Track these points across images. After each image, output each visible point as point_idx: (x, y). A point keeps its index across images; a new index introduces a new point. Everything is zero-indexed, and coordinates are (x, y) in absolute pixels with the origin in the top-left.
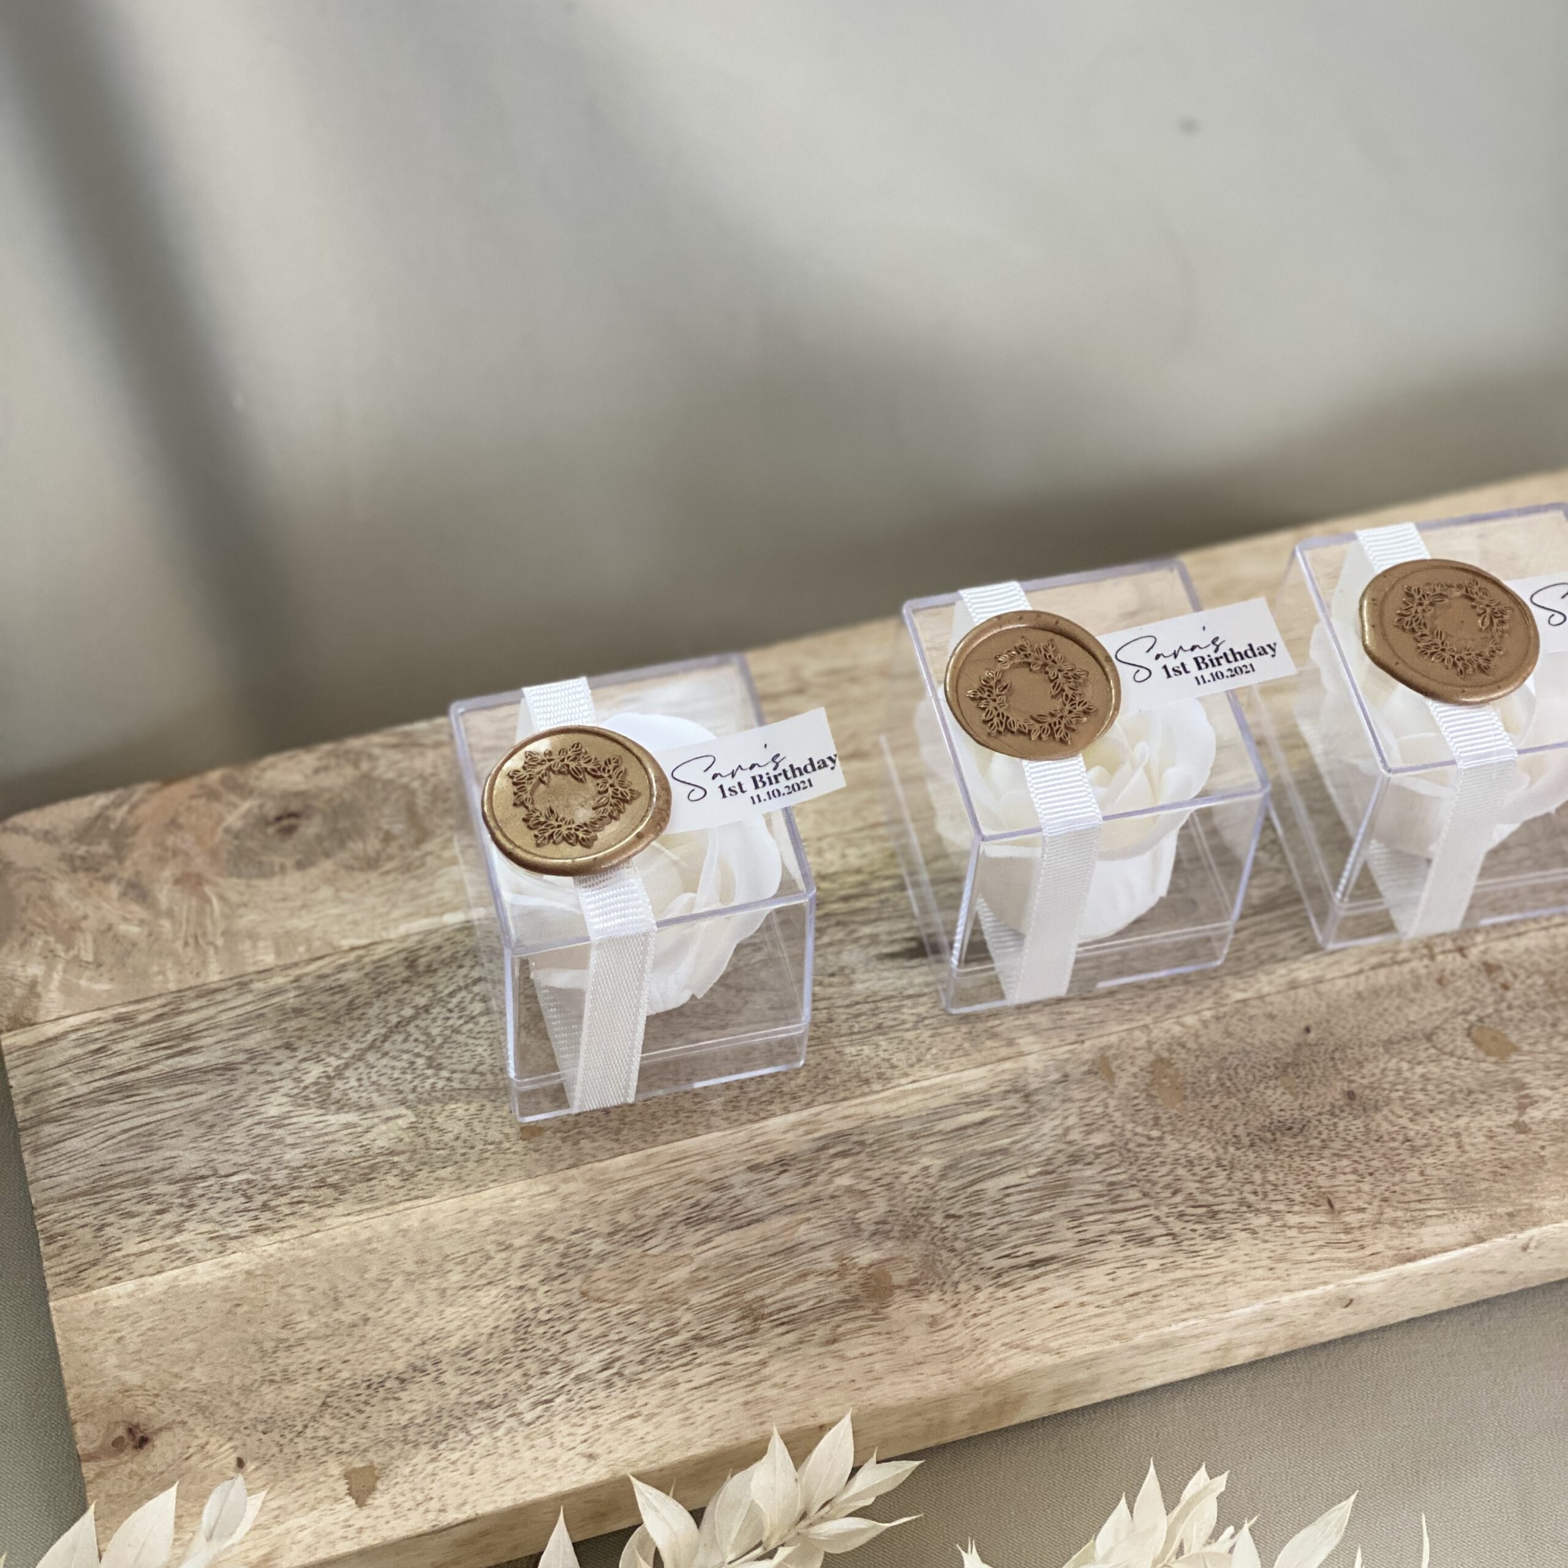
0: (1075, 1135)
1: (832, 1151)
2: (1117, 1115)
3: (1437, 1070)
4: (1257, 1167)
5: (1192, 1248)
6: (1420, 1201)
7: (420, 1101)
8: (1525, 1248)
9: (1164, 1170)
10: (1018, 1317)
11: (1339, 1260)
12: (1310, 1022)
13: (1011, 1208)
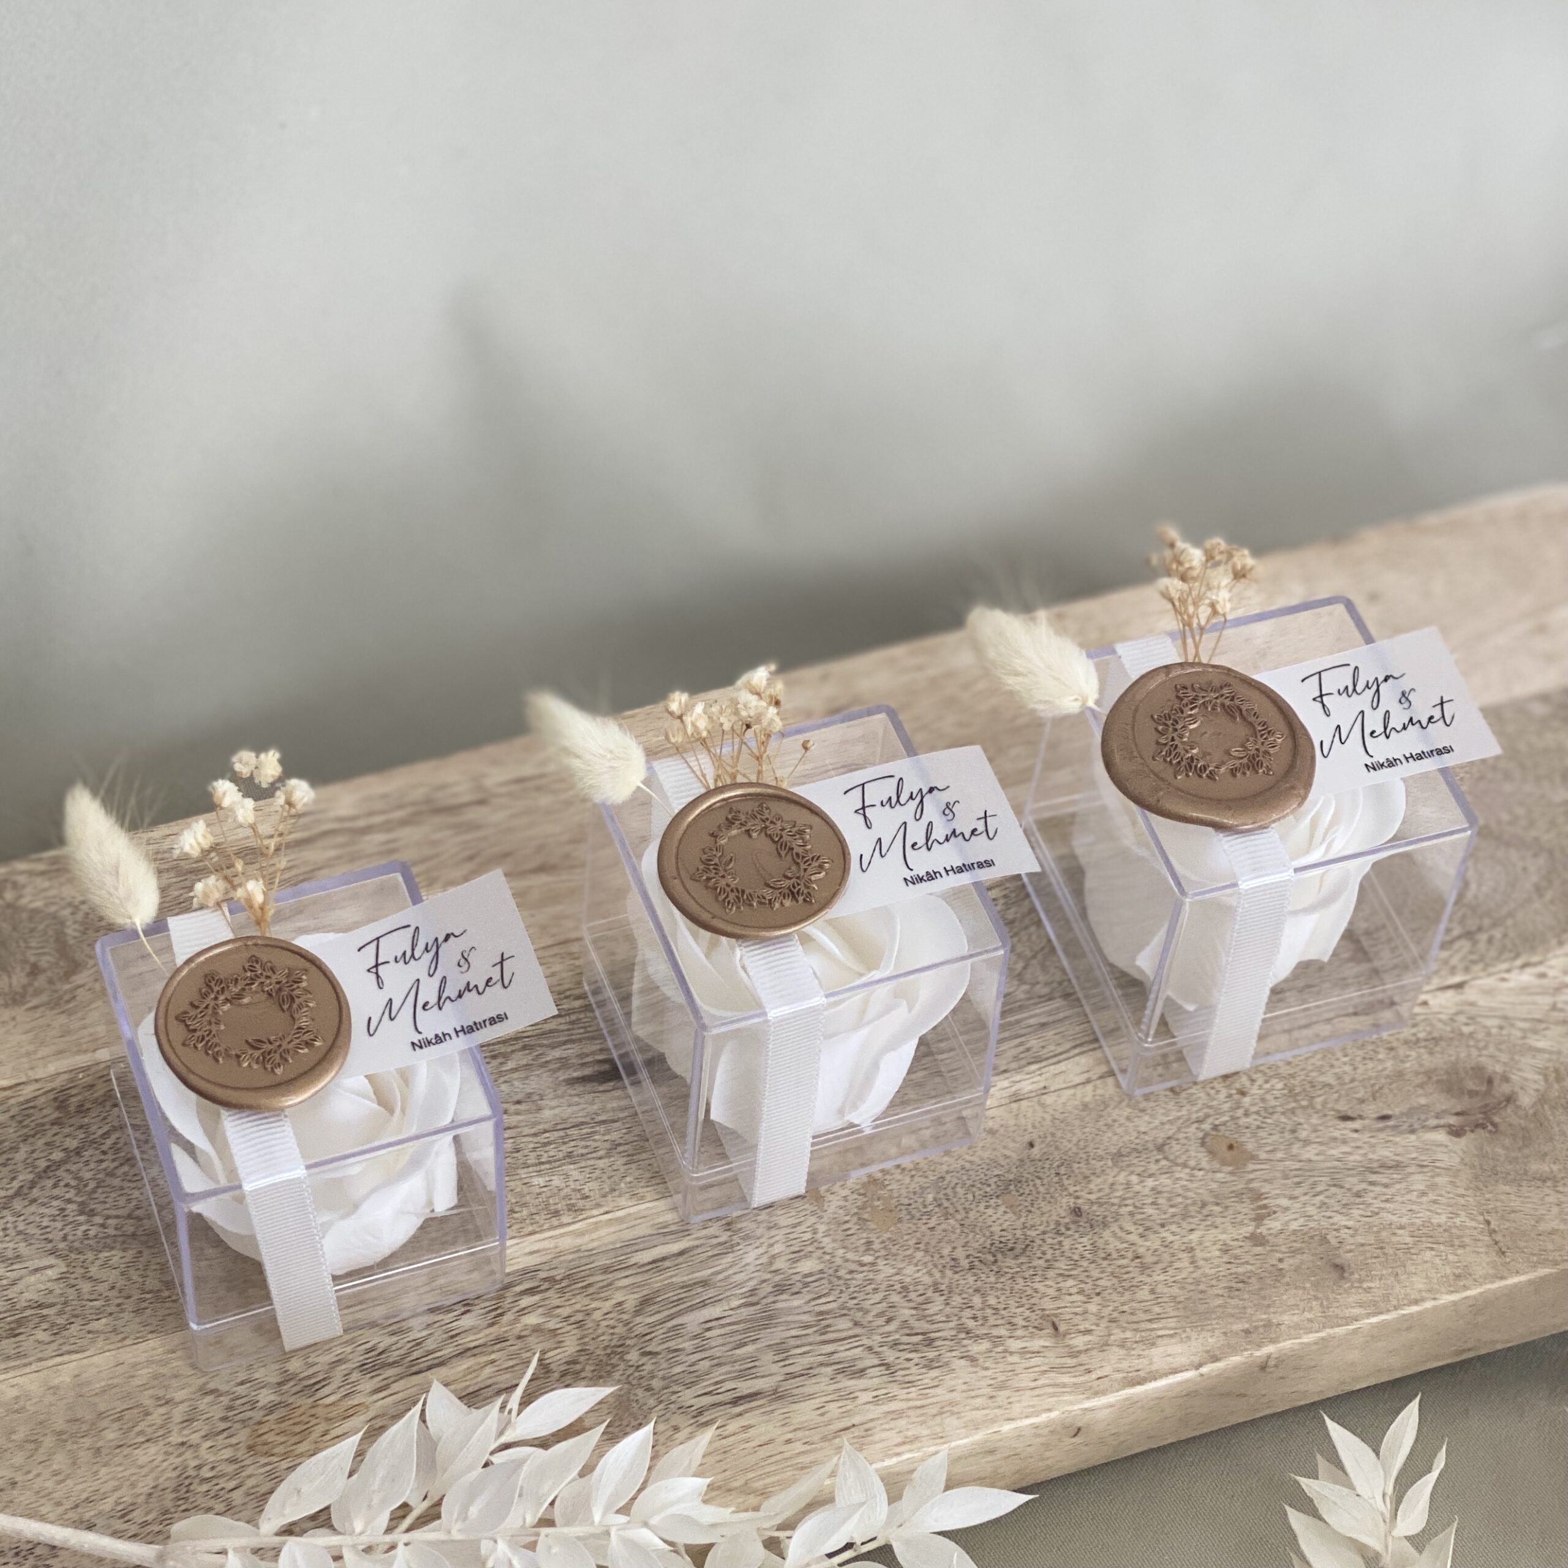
0: (779, 1264)
1: (518, 1289)
2: (826, 1240)
3: (1168, 1182)
4: (977, 1291)
5: (907, 1379)
6: (1150, 1321)
7: (71, 1249)
8: (1263, 1367)
9: (878, 1297)
10: (718, 1458)
11: (1064, 1385)
12: (1034, 1136)
13: (714, 1344)
